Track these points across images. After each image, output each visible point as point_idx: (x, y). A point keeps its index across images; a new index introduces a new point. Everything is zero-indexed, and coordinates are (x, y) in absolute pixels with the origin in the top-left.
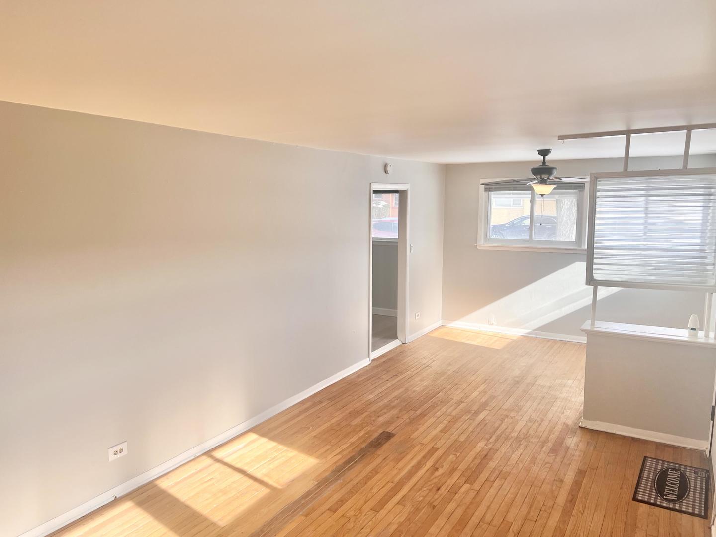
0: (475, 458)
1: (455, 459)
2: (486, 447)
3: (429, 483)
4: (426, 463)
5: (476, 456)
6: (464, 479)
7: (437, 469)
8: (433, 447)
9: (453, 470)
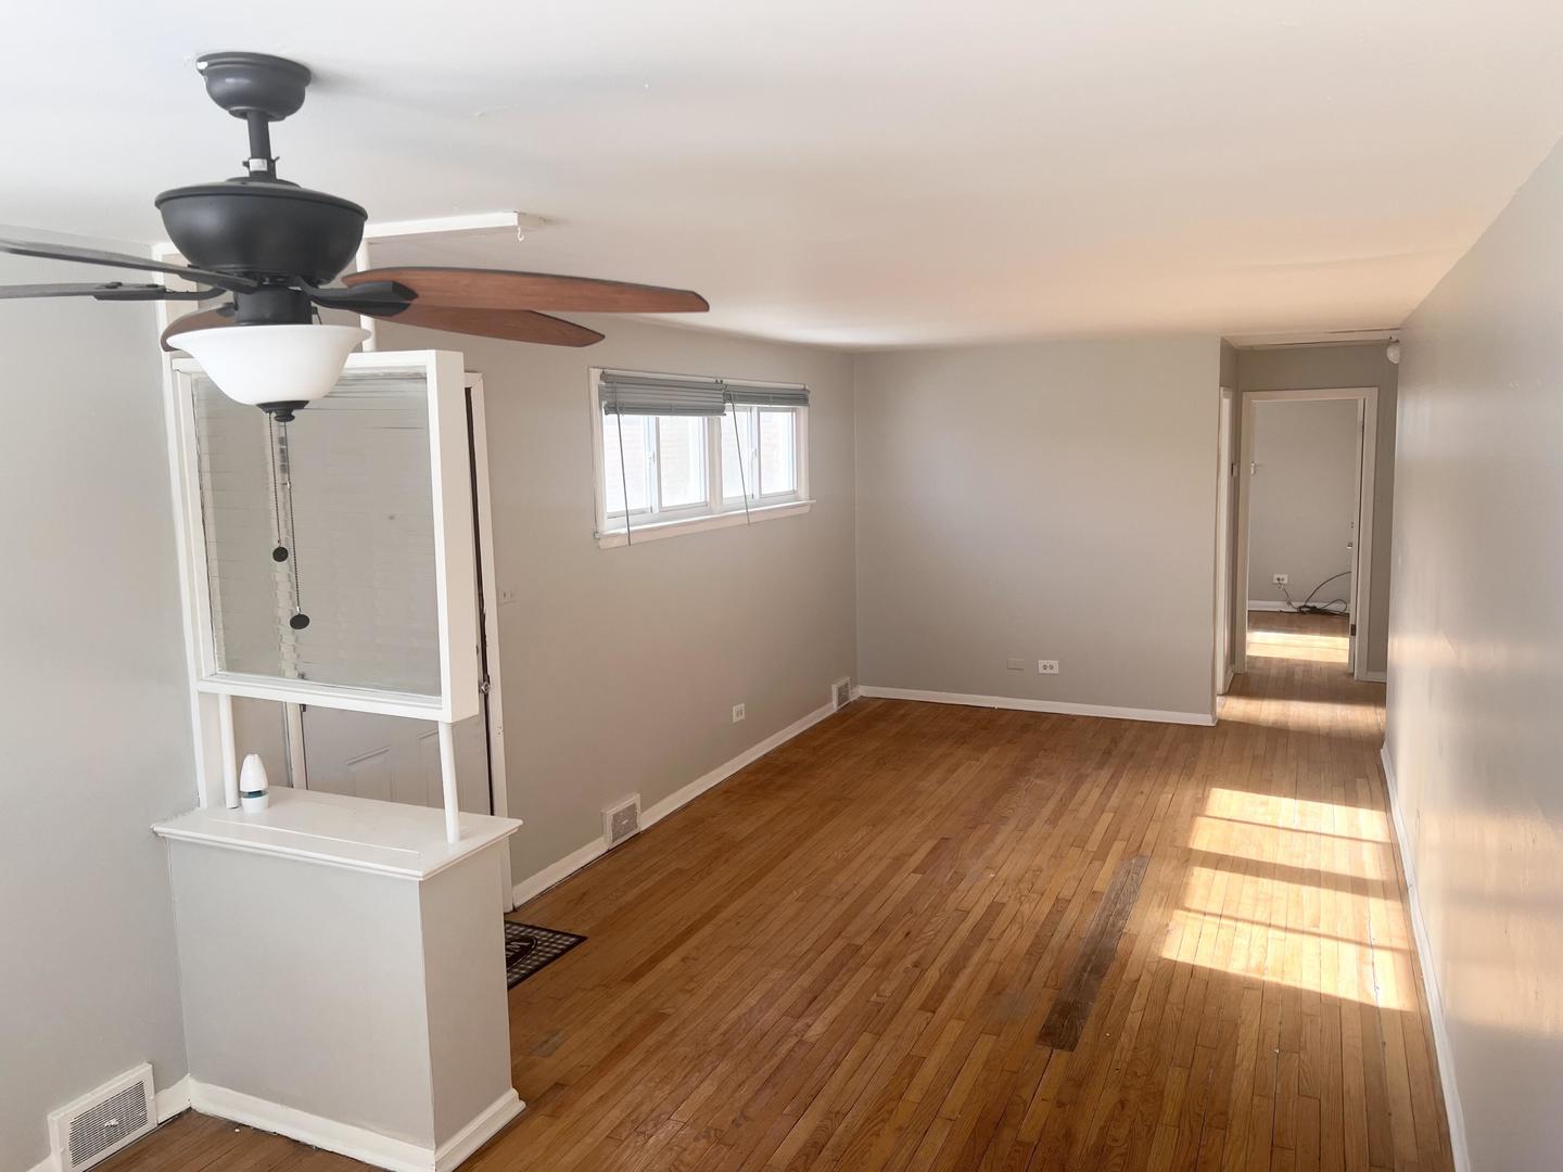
0: (838, 992)
1: (882, 987)
2: (809, 1020)
3: (925, 942)
4: (941, 977)
5: (836, 997)
6: (863, 952)
7: (916, 965)
8: (934, 1012)
9: (886, 963)
